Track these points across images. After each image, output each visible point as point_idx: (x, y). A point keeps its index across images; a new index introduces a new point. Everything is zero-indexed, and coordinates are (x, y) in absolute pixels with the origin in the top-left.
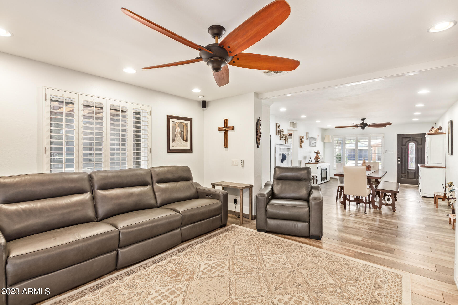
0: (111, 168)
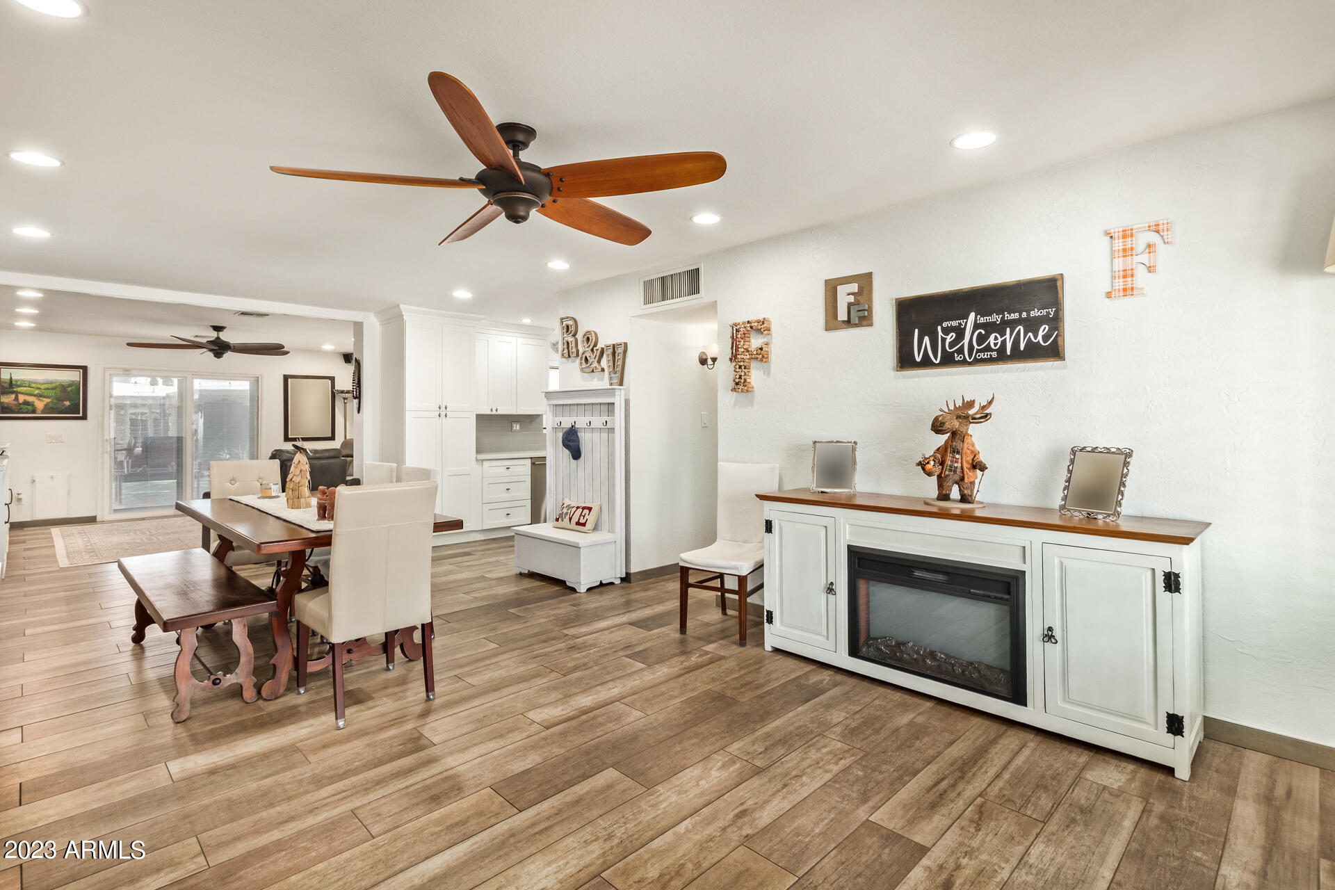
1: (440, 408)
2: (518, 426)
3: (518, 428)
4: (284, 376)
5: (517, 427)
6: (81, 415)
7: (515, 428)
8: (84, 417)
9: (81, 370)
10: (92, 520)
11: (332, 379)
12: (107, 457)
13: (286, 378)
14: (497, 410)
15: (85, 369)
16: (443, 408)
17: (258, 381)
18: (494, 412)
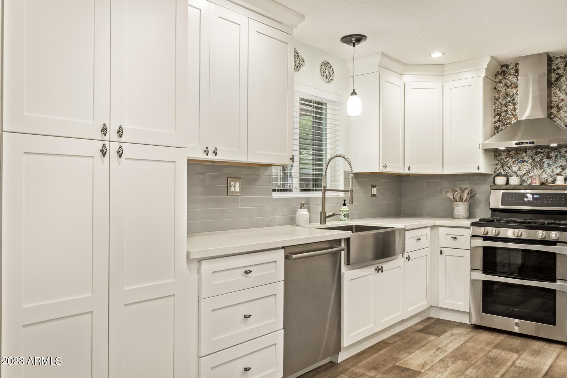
1: (104, 131)
2: (238, 184)
3: (237, 190)
5: (235, 187)
7: (232, 189)
14: (215, 153)
16: (112, 134)
18: (211, 157)
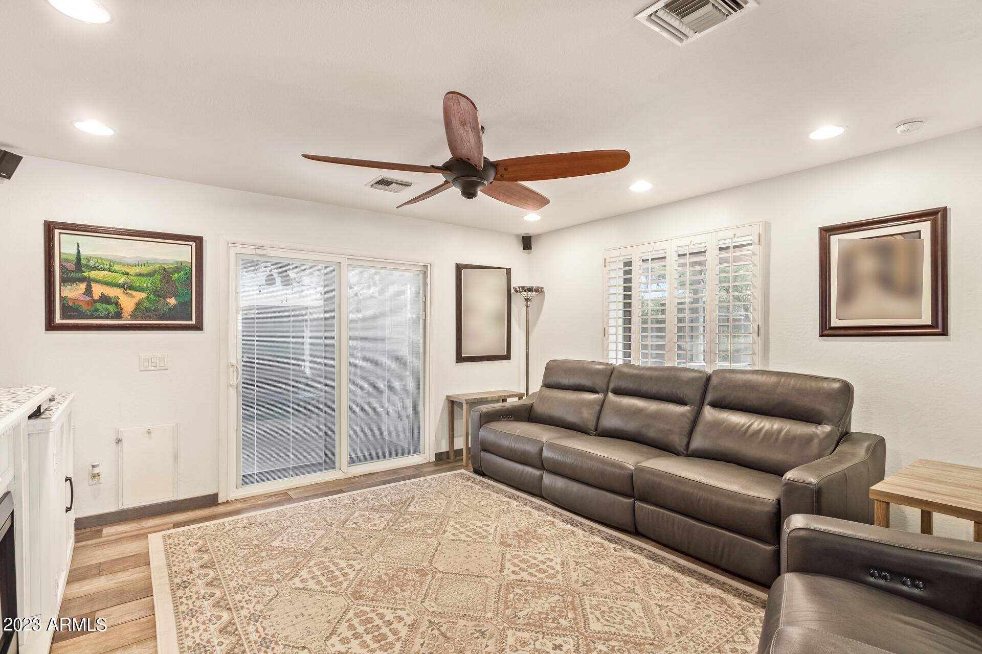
0: (679, 363)
4: (457, 265)
6: (193, 322)
8: (198, 327)
9: (193, 244)
10: (211, 501)
11: (508, 271)
12: (233, 394)
13: (459, 268)
15: (198, 241)
17: (425, 272)
